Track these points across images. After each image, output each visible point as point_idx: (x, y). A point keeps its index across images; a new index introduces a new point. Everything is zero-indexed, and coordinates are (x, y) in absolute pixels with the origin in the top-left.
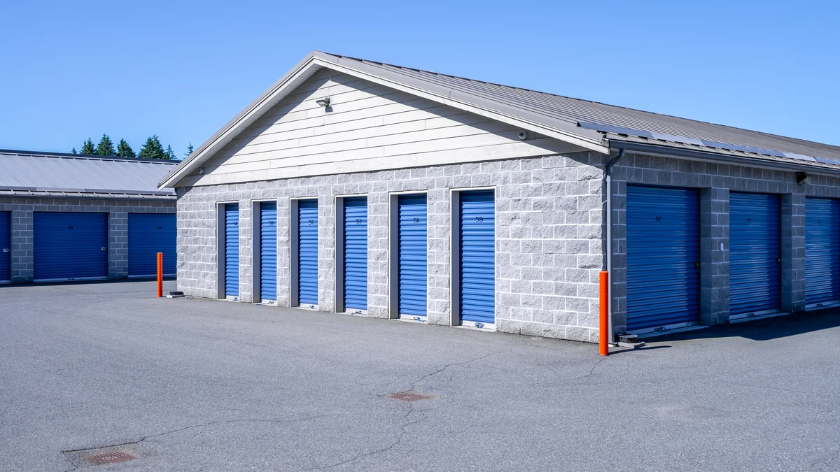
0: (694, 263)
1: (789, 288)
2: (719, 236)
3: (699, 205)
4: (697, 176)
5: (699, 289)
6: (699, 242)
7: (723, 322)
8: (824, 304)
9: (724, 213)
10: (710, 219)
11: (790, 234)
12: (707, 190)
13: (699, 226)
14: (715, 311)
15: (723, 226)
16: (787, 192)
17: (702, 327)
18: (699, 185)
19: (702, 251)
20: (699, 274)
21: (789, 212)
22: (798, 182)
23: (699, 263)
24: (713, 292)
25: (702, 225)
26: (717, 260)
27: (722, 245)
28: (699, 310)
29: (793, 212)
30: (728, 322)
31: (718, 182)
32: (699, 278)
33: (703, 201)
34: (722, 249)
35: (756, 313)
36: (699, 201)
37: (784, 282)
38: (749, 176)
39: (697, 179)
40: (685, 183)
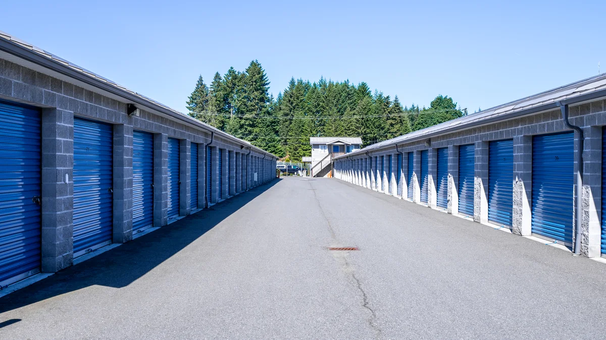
0: (35, 199)
1: (121, 218)
2: (64, 167)
3: (40, 128)
4: (41, 92)
5: (40, 229)
6: (40, 172)
7: (68, 265)
8: (142, 229)
9: (69, 140)
10: (54, 146)
11: (122, 164)
12: (52, 110)
13: (40, 153)
14: (60, 254)
15: (68, 154)
16: (121, 122)
17: (45, 276)
18: (43, 104)
19: (44, 183)
20: (40, 211)
21: (121, 143)
22: (129, 113)
23: (41, 198)
24: (57, 232)
25: (44, 153)
26: (61, 194)
27: (67, 176)
28: (40, 255)
29: (124, 144)
30: (72, 263)
31: (63, 102)
32: (40, 217)
33: (45, 124)
34: (67, 181)
35: (93, 248)
36: (40, 123)
37: (116, 213)
38: (91, 101)
39: (41, 96)
40: (27, 99)
